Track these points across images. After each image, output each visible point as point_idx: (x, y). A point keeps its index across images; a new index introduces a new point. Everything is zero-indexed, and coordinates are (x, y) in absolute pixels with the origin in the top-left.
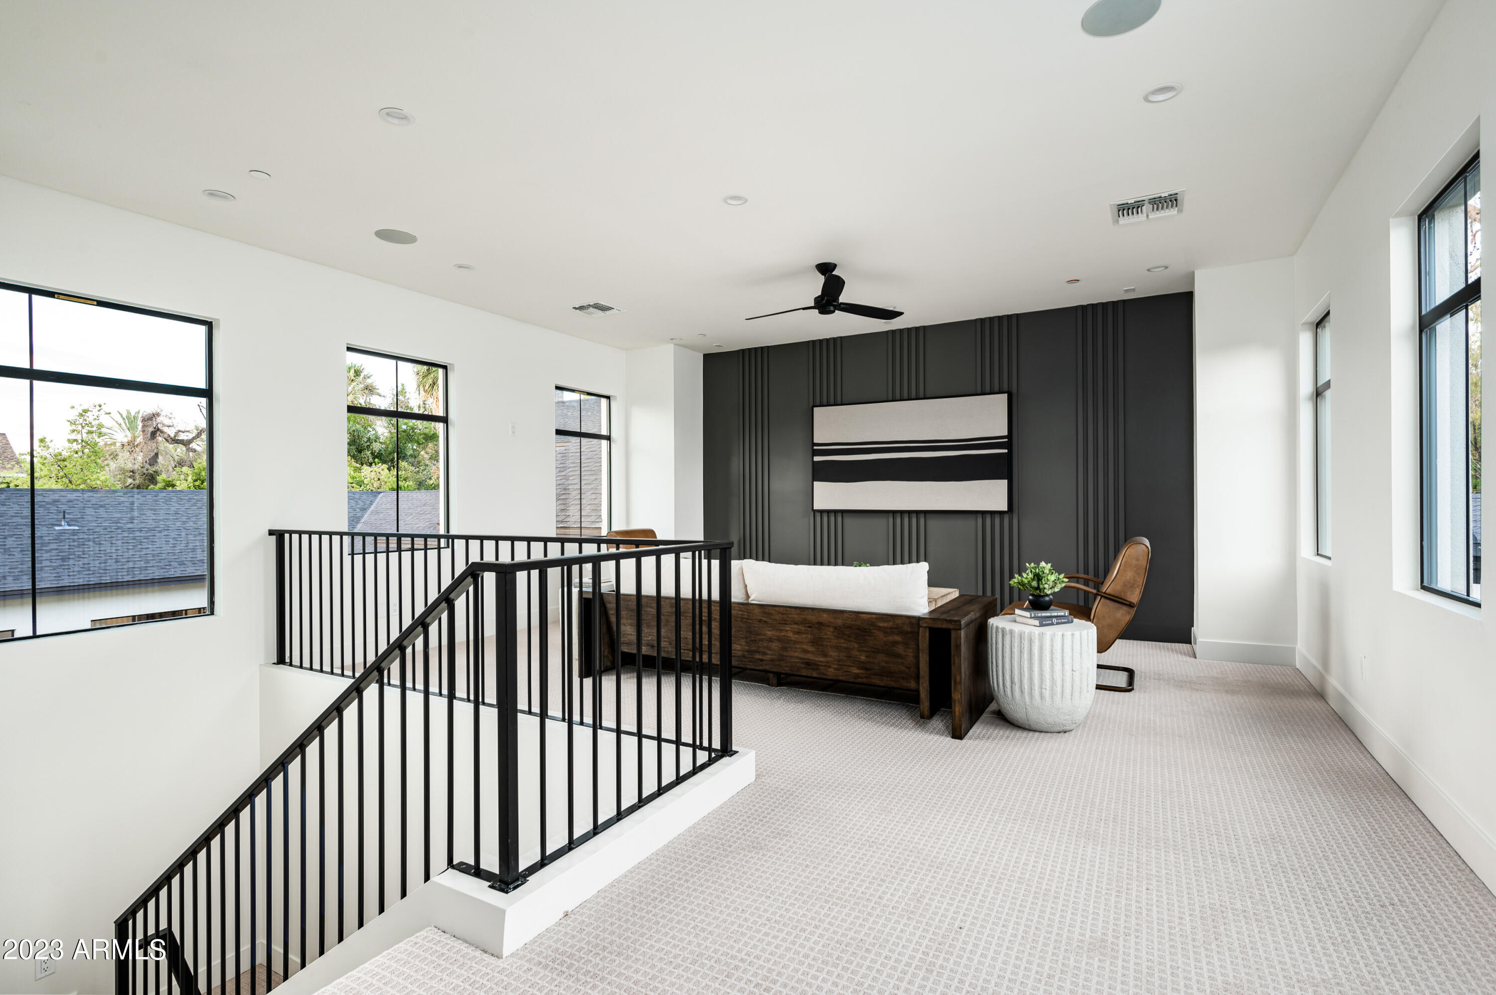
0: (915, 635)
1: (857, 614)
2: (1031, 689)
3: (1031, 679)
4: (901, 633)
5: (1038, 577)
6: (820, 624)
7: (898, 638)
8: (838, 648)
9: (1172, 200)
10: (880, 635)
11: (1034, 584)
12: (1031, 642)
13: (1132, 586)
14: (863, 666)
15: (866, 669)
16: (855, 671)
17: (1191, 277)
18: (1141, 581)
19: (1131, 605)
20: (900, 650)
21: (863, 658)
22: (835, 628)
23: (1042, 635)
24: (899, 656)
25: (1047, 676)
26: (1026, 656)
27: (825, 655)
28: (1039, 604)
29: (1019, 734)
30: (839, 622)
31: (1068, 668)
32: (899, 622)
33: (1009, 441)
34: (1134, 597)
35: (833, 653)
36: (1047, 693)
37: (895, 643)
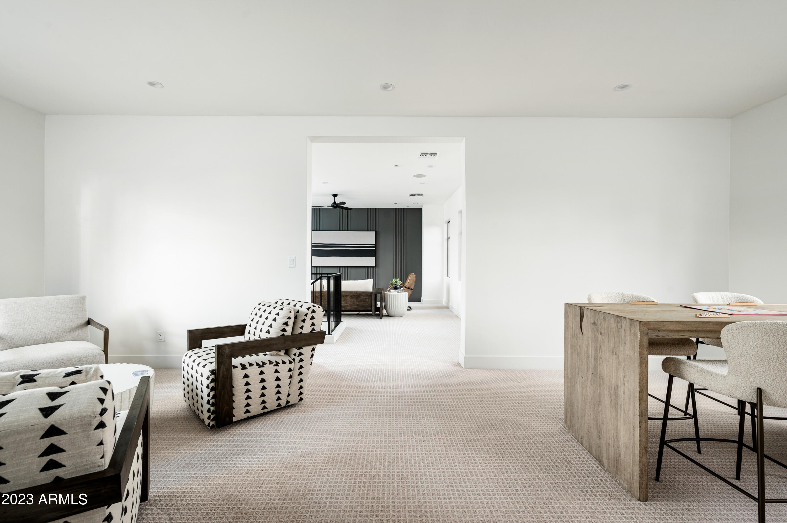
0: (371, 296)
1: (356, 292)
2: (396, 307)
3: (396, 304)
4: (367, 296)
5: (396, 282)
6: (346, 295)
7: (367, 297)
8: (351, 301)
9: (422, 195)
10: (362, 297)
11: (395, 283)
12: (396, 296)
13: (411, 285)
14: (357, 305)
15: (358, 306)
16: (355, 307)
17: (422, 206)
18: (414, 283)
19: (412, 289)
20: (367, 300)
21: (357, 303)
22: (351, 296)
23: (398, 295)
24: (367, 302)
25: (399, 304)
26: (395, 299)
27: (347, 303)
28: (396, 288)
29: (390, 318)
30: (352, 294)
31: (403, 301)
32: (367, 293)
33: (376, 246)
34: (412, 287)
35: (349, 303)
36: (399, 308)
37: (366, 298)
